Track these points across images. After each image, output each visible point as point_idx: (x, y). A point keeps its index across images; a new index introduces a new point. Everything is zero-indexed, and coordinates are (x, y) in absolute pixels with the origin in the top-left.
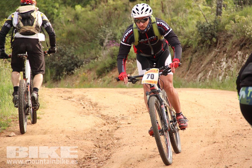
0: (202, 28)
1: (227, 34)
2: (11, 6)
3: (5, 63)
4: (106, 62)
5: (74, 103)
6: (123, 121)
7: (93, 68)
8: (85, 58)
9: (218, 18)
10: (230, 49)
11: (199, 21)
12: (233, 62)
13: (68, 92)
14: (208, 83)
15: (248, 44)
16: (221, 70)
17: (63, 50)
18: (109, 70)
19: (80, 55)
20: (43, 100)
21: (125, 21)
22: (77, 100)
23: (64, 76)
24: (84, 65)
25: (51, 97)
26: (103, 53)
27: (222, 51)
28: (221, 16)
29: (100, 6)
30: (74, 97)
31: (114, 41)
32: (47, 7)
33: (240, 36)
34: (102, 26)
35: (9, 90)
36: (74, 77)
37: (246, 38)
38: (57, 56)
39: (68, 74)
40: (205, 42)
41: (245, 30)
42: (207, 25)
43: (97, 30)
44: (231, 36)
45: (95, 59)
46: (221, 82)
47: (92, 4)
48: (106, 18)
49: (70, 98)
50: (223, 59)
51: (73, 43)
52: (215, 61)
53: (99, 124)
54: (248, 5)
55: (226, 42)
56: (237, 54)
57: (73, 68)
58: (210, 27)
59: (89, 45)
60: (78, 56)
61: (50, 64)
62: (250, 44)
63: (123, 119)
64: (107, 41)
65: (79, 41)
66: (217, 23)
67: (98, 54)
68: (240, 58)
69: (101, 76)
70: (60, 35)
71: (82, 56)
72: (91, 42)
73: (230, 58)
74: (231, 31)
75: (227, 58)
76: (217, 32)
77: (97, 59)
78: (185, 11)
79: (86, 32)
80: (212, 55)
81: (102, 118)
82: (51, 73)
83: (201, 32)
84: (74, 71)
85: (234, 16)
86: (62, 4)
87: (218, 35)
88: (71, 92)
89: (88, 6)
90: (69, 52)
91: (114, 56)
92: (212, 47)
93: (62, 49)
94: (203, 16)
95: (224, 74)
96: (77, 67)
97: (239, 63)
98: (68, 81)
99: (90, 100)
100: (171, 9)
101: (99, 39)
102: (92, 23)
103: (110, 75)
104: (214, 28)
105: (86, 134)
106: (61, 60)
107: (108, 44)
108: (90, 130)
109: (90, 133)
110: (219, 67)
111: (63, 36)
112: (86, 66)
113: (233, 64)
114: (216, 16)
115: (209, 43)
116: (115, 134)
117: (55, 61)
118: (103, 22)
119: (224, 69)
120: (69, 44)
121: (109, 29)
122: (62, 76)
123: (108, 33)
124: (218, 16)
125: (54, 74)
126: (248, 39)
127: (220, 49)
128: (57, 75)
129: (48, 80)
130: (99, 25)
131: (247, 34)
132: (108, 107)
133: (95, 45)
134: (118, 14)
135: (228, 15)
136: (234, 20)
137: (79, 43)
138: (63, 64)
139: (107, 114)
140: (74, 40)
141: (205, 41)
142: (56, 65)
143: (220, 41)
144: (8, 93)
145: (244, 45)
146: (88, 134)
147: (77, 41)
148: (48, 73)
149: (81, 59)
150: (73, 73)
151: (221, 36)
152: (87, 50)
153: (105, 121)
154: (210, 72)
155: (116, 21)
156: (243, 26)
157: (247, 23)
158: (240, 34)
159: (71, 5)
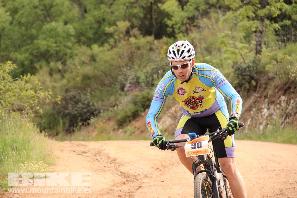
0: (239, 69)
1: (269, 76)
2: (17, 47)
3: (8, 113)
4: (128, 110)
5: (88, 159)
6: (146, 179)
7: (112, 117)
8: (103, 106)
9: (257, 58)
10: (272, 94)
11: (235, 61)
12: (276, 109)
13: (82, 145)
14: (247, 134)
15: (293, 87)
16: (262, 118)
17: (78, 97)
18: (131, 119)
19: (97, 102)
20: (52, 156)
21: (150, 62)
22: (93, 154)
23: (78, 127)
24: (101, 114)
25: (62, 152)
26: (124, 99)
27: (263, 96)
28: (261, 55)
29: (120, 45)
30: (89, 151)
31: (136, 85)
32: (58, 46)
33: (284, 79)
34: (122, 69)
35: (13, 144)
36: (90, 128)
37: (291, 81)
38: (70, 104)
39: (83, 124)
40: (243, 86)
41: (289, 71)
42: (244, 66)
43: (116, 72)
44: (272, 79)
45: (114, 106)
46: (262, 132)
47: (111, 43)
48: (127, 59)
49: (84, 152)
50: (264, 106)
51: (89, 89)
52: (255, 107)
53: (118, 184)
54: (292, 42)
55: (267, 86)
56: (280, 99)
57: (89, 117)
58: (248, 68)
59: (108, 90)
60: (95, 104)
61: (62, 113)
62: (295, 88)
63: (146, 176)
64: (128, 85)
65: (96, 86)
66: (256, 63)
67: (118, 101)
68: (283, 104)
69: (121, 127)
70: (74, 79)
71: (100, 103)
72: (110, 86)
73: (272, 104)
74: (273, 72)
75: (268, 105)
76: (257, 73)
77: (117, 107)
78: (219, 50)
79: (104, 75)
80: (251, 101)
81: (122, 176)
82: (64, 124)
83: (238, 74)
84: (91, 121)
85: (276, 55)
86: (76, 43)
87: (258, 77)
88: (86, 146)
89: (106, 45)
90: (84, 98)
91: (137, 102)
92: (250, 91)
93: (76, 96)
94: (239, 55)
95: (266, 123)
96: (94, 116)
97: (282, 110)
98: (83, 133)
99: (107, 155)
100: (202, 47)
101: (120, 83)
102: (111, 65)
103: (132, 125)
104: (253, 70)
105: (102, 195)
106: (75, 108)
107: (129, 89)
108: (107, 190)
109: (107, 193)
110: (260, 114)
111: (77, 80)
112: (104, 115)
113: (275, 111)
114: (256, 56)
115: (248, 87)
116: (137, 195)
117: (67, 109)
118: (123, 64)
119: (265, 117)
120: (85, 89)
121: (131, 72)
122: (76, 127)
123: (129, 76)
124: (258, 55)
125: (67, 125)
126: (293, 81)
127: (261, 93)
128: (70, 126)
129: (60, 132)
130: (120, 67)
131: (291, 76)
132: (129, 163)
133: (115, 90)
134: (141, 54)
135: (269, 54)
136: (276, 60)
137: (95, 88)
138: (78, 113)
139: (127, 171)
140: (90, 85)
141: (243, 84)
142: (69, 114)
143: (260, 84)
144: (12, 148)
145: (288, 89)
146: (104, 195)
147: (94, 86)
148: (60, 124)
149: (98, 106)
150: (89, 124)
151: (261, 79)
152: (106, 96)
153: (125, 179)
154: (249, 120)
155: (139, 62)
156: (286, 66)
157: (291, 63)
158: (283, 75)
159: (86, 45)
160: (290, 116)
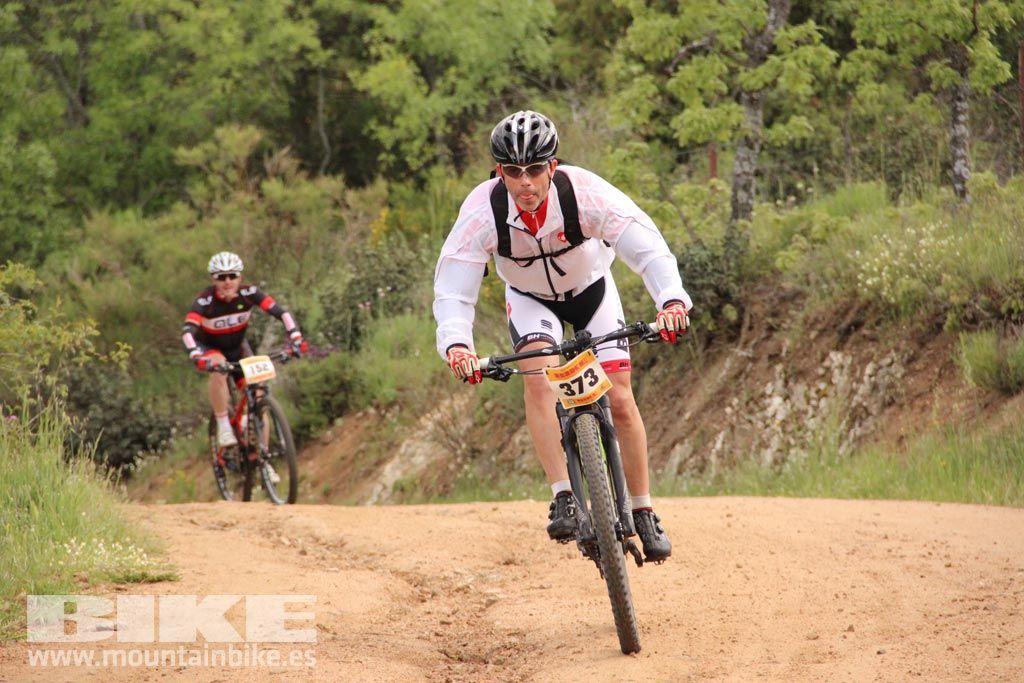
1: (781, 288)
8: (174, 413)
9: (739, 229)
10: (797, 345)
12: (813, 394)
15: (870, 322)
16: (767, 426)
17: (86, 385)
19: (155, 402)
24: (173, 442)
27: (765, 357)
28: (750, 219)
33: (837, 296)
37: (861, 301)
41: (856, 268)
42: (700, 255)
44: (797, 296)
50: (773, 386)
52: (738, 394)
55: (776, 321)
56: (827, 363)
57: (127, 453)
58: (712, 263)
60: (148, 407)
62: (878, 323)
64: (270, 339)
65: (145, 346)
66: (737, 248)
68: (840, 379)
71: (164, 403)
73: (800, 380)
74: (795, 274)
75: (786, 382)
76: (739, 281)
80: (724, 373)
84: (136, 467)
87: (744, 293)
90: (110, 390)
91: (303, 395)
92: (717, 341)
95: (781, 443)
96: (146, 449)
97: (837, 398)
104: (728, 269)
110: (759, 415)
113: (812, 402)
114: (733, 221)
115: (710, 327)
119: (776, 425)
124: (741, 221)
126: (869, 303)
127: (755, 347)
135: (779, 217)
136: (807, 233)
137: (146, 357)
143: (751, 317)
145: (853, 327)
147: (140, 348)
150: (128, 475)
151: (755, 298)
154: (721, 437)
158: (834, 285)
160: (864, 415)
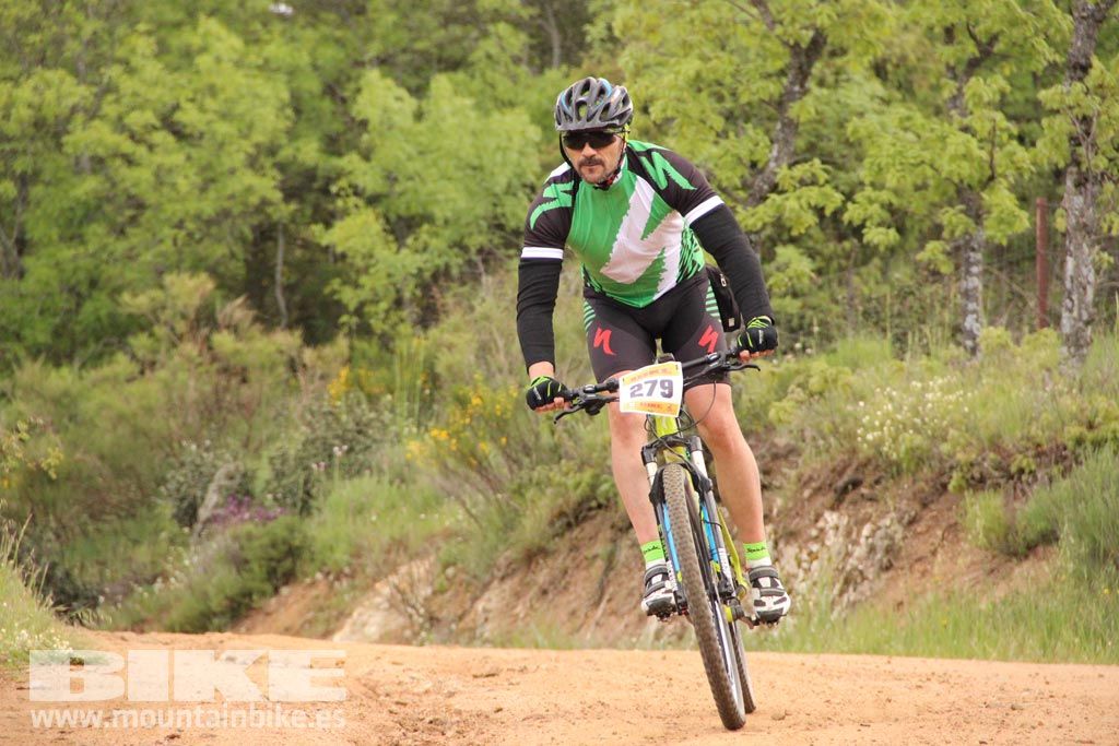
1: (774, 445)
4: (212, 589)
10: (790, 505)
12: (804, 557)
15: (869, 481)
18: (223, 621)
19: (83, 568)
24: (100, 611)
33: (834, 453)
37: (860, 458)
41: (856, 422)
44: (790, 454)
45: (153, 581)
55: (768, 479)
56: (821, 524)
60: (75, 573)
62: (877, 481)
64: (211, 500)
68: (834, 541)
71: (93, 571)
73: (792, 541)
74: (790, 431)
75: (776, 543)
77: (165, 582)
79: (107, 471)
91: (246, 561)
97: (830, 561)
101: (173, 499)
107: (219, 511)
126: (870, 459)
131: (865, 440)
136: (805, 384)
145: (850, 486)
149: (85, 583)
152: (115, 549)
158: (831, 441)
160: (859, 580)
